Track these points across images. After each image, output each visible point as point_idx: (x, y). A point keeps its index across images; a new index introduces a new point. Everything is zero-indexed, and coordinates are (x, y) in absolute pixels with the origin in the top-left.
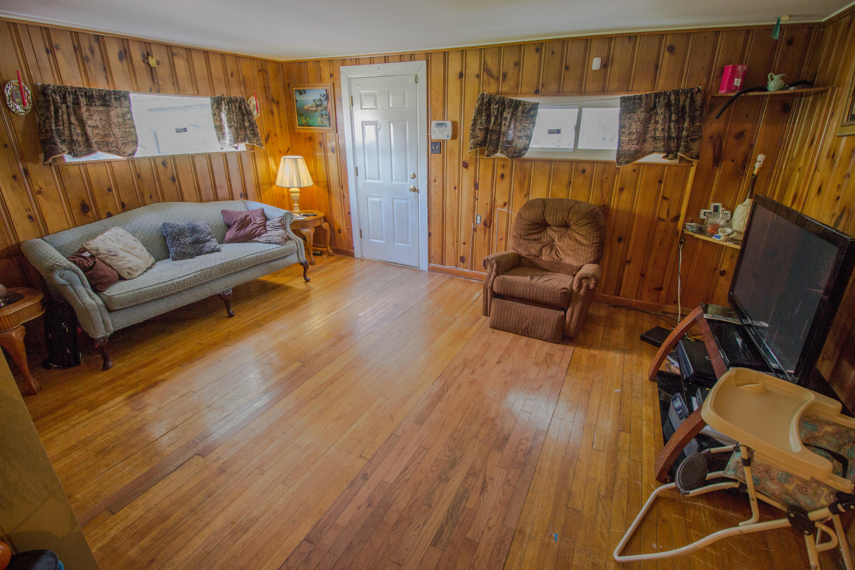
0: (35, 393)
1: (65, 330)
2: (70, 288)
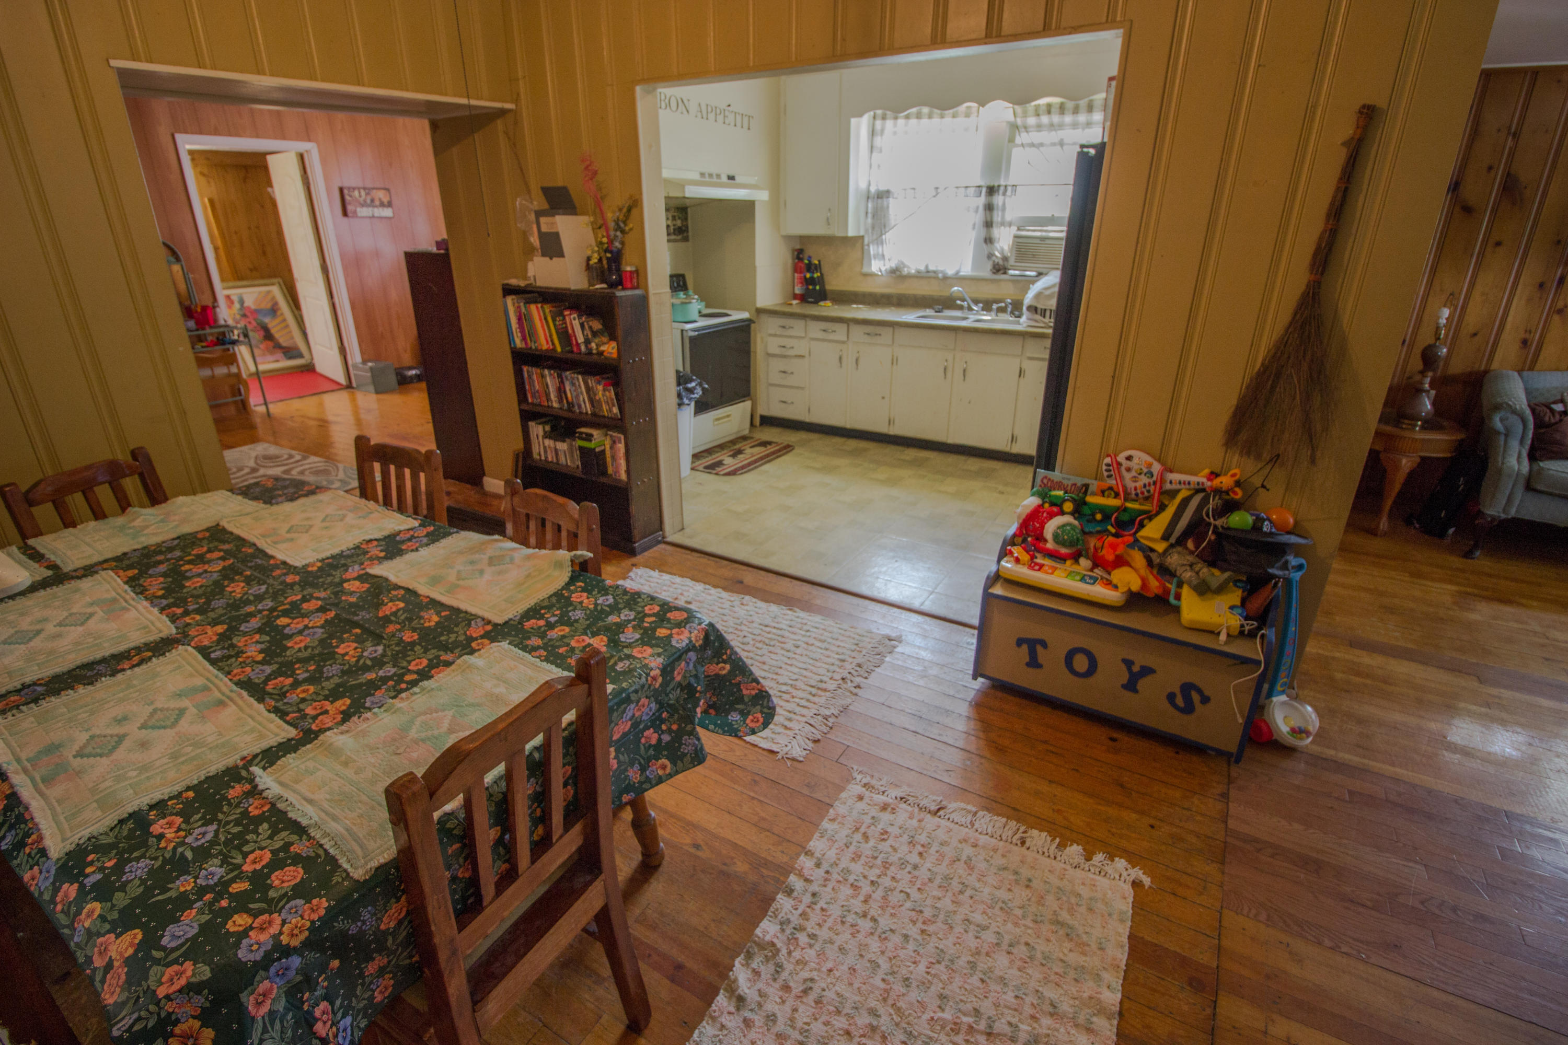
0: (1376, 535)
1: (1459, 486)
2: (1502, 438)
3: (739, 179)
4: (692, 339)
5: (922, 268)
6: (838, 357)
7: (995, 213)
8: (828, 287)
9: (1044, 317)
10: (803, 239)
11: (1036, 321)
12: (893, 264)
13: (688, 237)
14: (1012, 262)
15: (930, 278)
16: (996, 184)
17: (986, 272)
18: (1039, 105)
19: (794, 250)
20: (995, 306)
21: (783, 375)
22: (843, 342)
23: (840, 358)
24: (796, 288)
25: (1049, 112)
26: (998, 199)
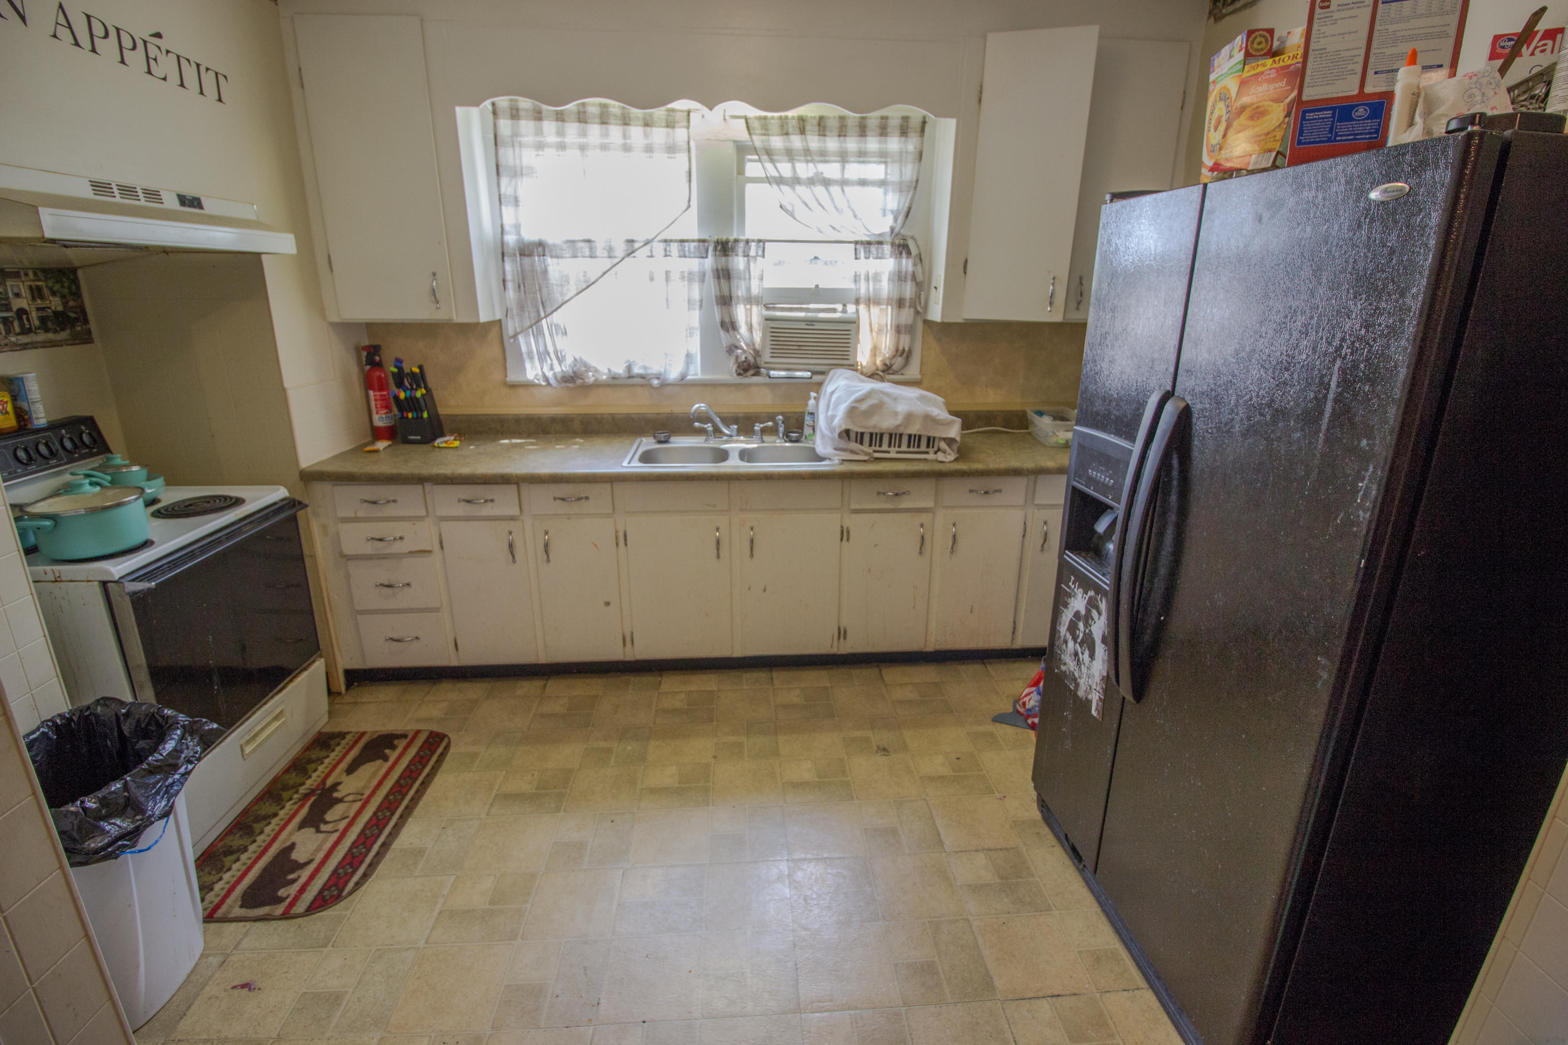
3: (210, 206)
4: (138, 600)
5: (620, 370)
6: (506, 546)
7: (734, 282)
8: (442, 411)
9: (861, 443)
10: (370, 327)
11: (852, 452)
12: (566, 367)
13: (89, 332)
14: (766, 357)
15: (633, 385)
16: (732, 238)
17: (727, 372)
18: (786, 118)
19: (358, 349)
20: (757, 427)
21: (389, 591)
22: (512, 518)
23: (511, 546)
24: (376, 417)
25: (802, 131)
26: (738, 262)
